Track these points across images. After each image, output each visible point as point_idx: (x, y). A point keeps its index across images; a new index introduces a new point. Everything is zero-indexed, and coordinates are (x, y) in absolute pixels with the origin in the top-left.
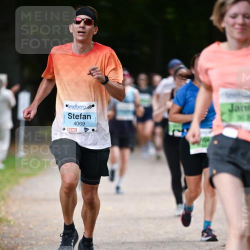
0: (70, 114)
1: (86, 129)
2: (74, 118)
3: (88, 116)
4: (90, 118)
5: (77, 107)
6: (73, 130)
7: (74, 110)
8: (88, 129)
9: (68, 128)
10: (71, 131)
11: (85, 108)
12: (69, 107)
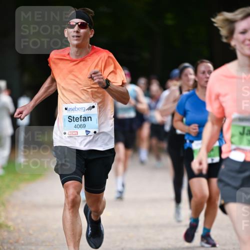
1: (88, 132)
2: (74, 121)
4: (91, 120)
5: (77, 109)
6: (74, 133)
7: (73, 112)
8: (90, 132)
9: (68, 132)
10: (73, 135)
11: (85, 110)
12: (68, 110)
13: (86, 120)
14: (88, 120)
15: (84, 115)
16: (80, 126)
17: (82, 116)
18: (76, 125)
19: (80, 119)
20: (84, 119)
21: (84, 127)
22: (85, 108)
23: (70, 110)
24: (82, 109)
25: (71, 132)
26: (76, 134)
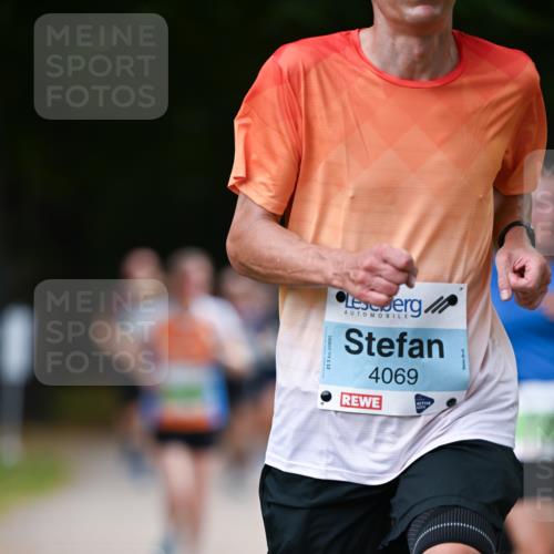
0: (354, 335)
1: (423, 402)
2: (370, 353)
3: (430, 343)
4: (442, 355)
6: (364, 402)
7: (372, 315)
8: (432, 401)
9: (342, 394)
10: (359, 407)
11: (420, 310)
12: (350, 304)
13: (421, 355)
14: (430, 355)
15: (416, 331)
16: (396, 376)
17: (405, 334)
18: (377, 369)
19: (397, 345)
20: (416, 348)
21: (412, 381)
22: (420, 302)
23: (356, 305)
24: (409, 304)
25: (351, 395)
26: (374, 406)
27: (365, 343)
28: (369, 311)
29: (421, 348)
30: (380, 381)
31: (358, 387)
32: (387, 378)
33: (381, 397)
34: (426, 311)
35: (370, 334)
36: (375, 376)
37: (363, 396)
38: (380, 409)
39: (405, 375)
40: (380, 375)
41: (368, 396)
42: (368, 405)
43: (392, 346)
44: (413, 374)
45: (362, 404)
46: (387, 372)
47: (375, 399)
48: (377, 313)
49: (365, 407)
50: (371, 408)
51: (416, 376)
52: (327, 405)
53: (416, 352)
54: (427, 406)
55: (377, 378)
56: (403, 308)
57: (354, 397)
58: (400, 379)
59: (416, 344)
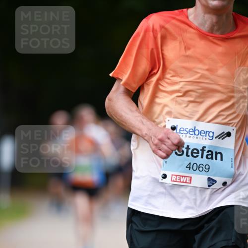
1: (211, 182)
2: (187, 155)
3: (217, 153)
4: (222, 160)
5: (197, 132)
6: (183, 179)
7: (190, 137)
8: (216, 182)
9: (172, 175)
10: (180, 182)
11: (213, 137)
12: (178, 131)
13: (212, 158)
14: (216, 159)
15: (210, 146)
16: (199, 168)
17: (205, 147)
18: (190, 163)
19: (200, 152)
20: (210, 155)
21: (207, 170)
22: (213, 133)
23: (181, 132)
24: (208, 133)
25: (176, 176)
26: (187, 181)
27: (185, 151)
28: (188, 135)
29: (212, 154)
30: (191, 169)
31: (180, 172)
32: (195, 168)
33: (191, 177)
34: (216, 138)
35: (188, 146)
36: (189, 167)
37: (182, 176)
38: (190, 183)
39: (204, 167)
40: (191, 167)
41: (185, 177)
42: (185, 181)
43: (198, 153)
44: (207, 167)
45: (182, 181)
46: (195, 165)
47: (188, 178)
48: (192, 136)
49: (183, 182)
50: (186, 182)
51: (209, 168)
52: (164, 181)
53: (210, 157)
54: (213, 184)
55: (190, 168)
56: (205, 135)
57: (178, 177)
58: (201, 169)
59: (210, 153)
